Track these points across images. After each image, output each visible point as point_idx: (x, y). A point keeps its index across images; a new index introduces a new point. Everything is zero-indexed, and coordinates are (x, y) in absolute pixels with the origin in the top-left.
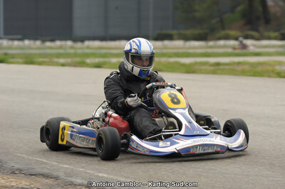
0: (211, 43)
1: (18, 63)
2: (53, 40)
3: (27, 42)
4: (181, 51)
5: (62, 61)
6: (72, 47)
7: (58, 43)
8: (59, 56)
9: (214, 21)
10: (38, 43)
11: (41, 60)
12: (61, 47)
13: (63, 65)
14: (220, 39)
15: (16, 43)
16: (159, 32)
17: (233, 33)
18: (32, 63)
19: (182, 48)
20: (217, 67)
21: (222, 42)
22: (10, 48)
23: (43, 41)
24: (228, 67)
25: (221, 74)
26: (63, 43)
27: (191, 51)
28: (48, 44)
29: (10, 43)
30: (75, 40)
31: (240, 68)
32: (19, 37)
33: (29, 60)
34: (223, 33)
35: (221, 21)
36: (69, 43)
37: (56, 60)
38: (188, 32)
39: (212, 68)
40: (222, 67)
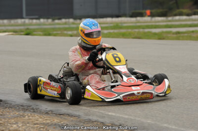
0: (170, 18)
1: (40, 35)
2: (60, 19)
3: (42, 20)
4: (150, 24)
5: (70, 33)
6: (73, 23)
7: (64, 20)
8: (66, 29)
9: (171, 3)
10: (50, 21)
11: (55, 32)
12: (66, 23)
13: (71, 36)
14: (176, 15)
15: (35, 21)
16: (133, 11)
17: (185, 11)
18: (49, 35)
19: (150, 22)
20: (179, 35)
21: (177, 18)
22: (31, 24)
23: (53, 20)
24: (186, 35)
25: (183, 39)
26: (67, 20)
27: (157, 24)
28: (57, 21)
29: (31, 21)
30: (75, 18)
31: (195, 35)
32: (37, 17)
33: (47, 33)
34: (178, 11)
35: (176, 3)
36: (71, 20)
37: (65, 32)
38: (154, 11)
39: (175, 36)
40: (182, 35)
